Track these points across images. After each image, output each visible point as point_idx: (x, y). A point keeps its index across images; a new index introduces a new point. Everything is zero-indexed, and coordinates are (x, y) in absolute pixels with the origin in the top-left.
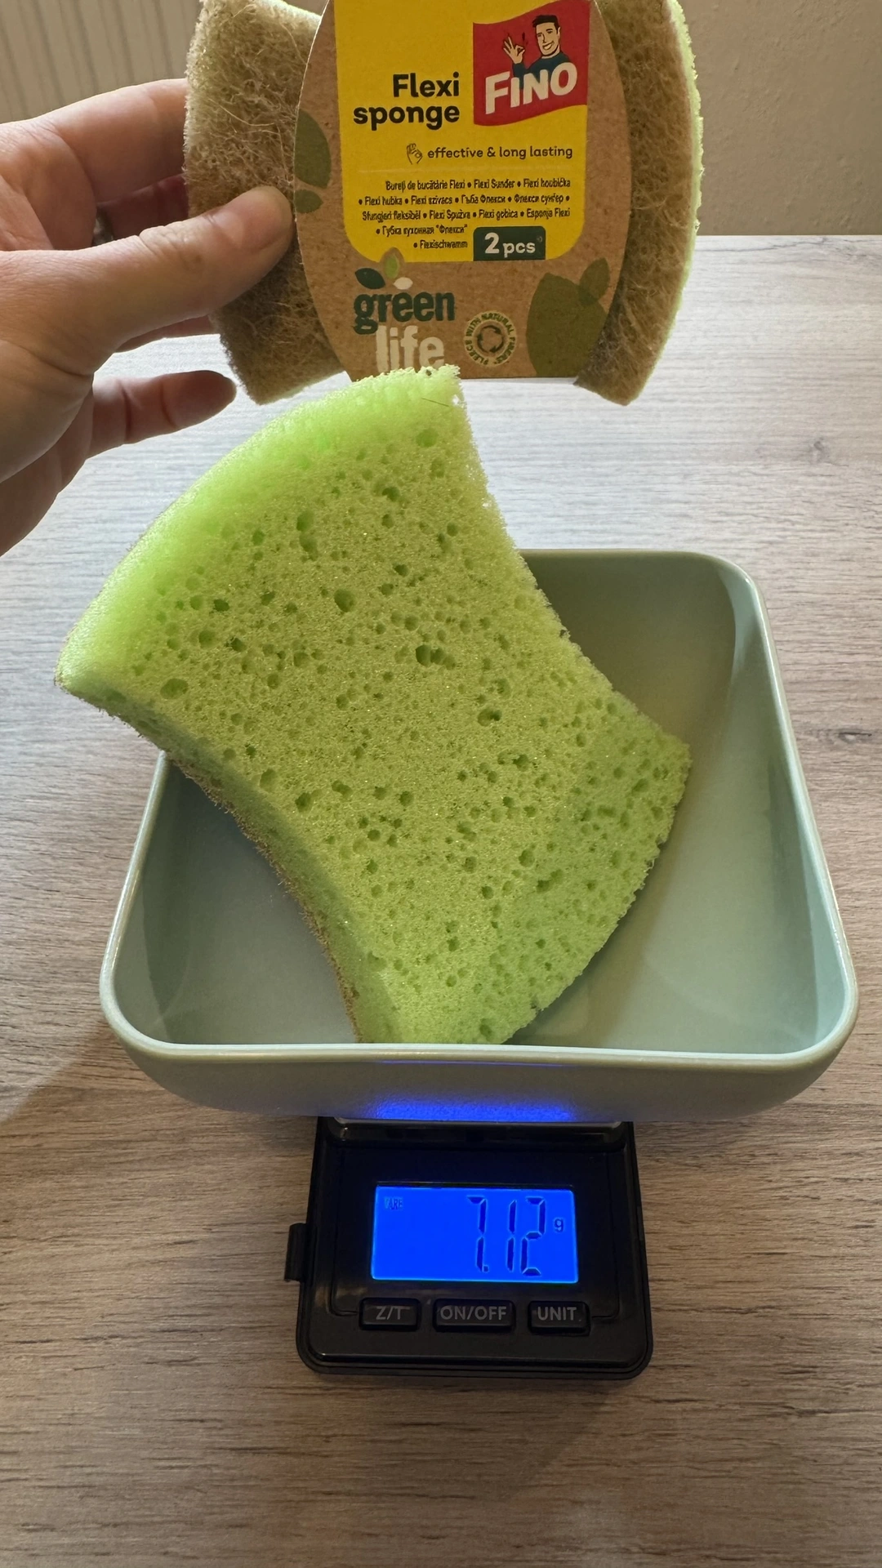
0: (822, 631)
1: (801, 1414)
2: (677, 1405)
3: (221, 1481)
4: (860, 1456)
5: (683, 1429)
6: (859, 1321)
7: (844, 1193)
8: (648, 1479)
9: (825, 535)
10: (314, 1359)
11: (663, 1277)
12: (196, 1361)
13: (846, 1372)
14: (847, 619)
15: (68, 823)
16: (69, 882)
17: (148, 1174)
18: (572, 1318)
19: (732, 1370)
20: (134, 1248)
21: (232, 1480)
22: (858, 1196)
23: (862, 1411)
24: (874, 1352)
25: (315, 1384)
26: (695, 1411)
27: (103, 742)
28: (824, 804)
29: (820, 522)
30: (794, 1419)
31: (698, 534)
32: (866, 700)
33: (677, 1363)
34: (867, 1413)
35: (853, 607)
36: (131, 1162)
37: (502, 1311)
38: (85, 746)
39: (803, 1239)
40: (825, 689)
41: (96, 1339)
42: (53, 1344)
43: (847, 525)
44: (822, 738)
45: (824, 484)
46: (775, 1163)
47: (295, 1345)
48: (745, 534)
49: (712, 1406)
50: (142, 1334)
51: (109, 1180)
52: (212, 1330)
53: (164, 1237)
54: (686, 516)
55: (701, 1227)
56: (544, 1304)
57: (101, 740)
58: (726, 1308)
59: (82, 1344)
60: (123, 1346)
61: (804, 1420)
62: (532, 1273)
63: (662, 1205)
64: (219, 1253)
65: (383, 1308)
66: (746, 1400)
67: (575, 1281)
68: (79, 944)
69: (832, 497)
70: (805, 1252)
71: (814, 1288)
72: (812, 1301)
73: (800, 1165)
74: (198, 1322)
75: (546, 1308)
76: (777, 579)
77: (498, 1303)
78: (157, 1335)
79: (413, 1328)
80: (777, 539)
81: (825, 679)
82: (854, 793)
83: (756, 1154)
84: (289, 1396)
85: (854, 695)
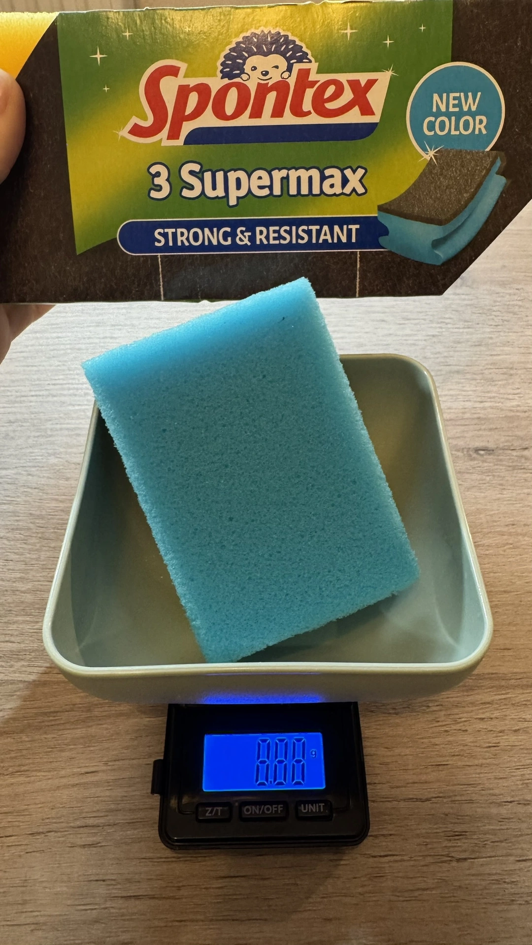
0: (465, 389)
1: (458, 860)
2: (386, 858)
3: (115, 916)
4: (494, 884)
5: (390, 872)
6: (491, 803)
7: (481, 727)
8: (368, 904)
9: (465, 330)
10: (170, 842)
11: (377, 781)
12: (99, 845)
13: (485, 834)
14: (478, 381)
15: (18, 518)
16: (18, 555)
17: (68, 731)
18: (322, 810)
19: (418, 836)
20: (61, 777)
21: (122, 916)
22: (490, 728)
23: (493, 857)
24: (500, 822)
25: (170, 855)
26: (396, 861)
27: (37, 468)
28: (467, 493)
29: (461, 323)
30: (454, 864)
31: (391, 332)
32: (491, 430)
33: (385, 832)
34: (497, 858)
35: (482, 374)
36: (58, 725)
37: (281, 807)
38: (27, 471)
39: (457, 755)
40: (466, 423)
41: (39, 833)
42: (13, 838)
43: (478, 324)
44: (465, 453)
45: (464, 300)
46: (441, 710)
47: (158, 832)
48: (418, 331)
49: (405, 858)
50: (67, 829)
51: (46, 736)
52: (109, 825)
53: (79, 770)
54: (383, 321)
55: (397, 751)
56: (305, 803)
57: (35, 467)
58: (413, 799)
59: (30, 837)
60: (55, 837)
61: (461, 864)
62: (298, 783)
63: (375, 738)
64: (113, 778)
65: (210, 809)
66: (426, 853)
67: (324, 787)
68: (24, 592)
69: (469, 307)
70: (460, 763)
71: (465, 785)
72: (464, 792)
73: (456, 711)
74: (102, 821)
75: (307, 805)
76: (438, 358)
77: (278, 803)
78: (75, 829)
79: (228, 820)
80: (437, 334)
81: (466, 417)
82: (485, 485)
83: (430, 705)
84: (156, 863)
85: (483, 427)
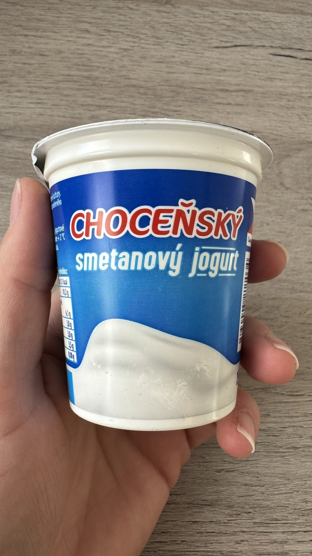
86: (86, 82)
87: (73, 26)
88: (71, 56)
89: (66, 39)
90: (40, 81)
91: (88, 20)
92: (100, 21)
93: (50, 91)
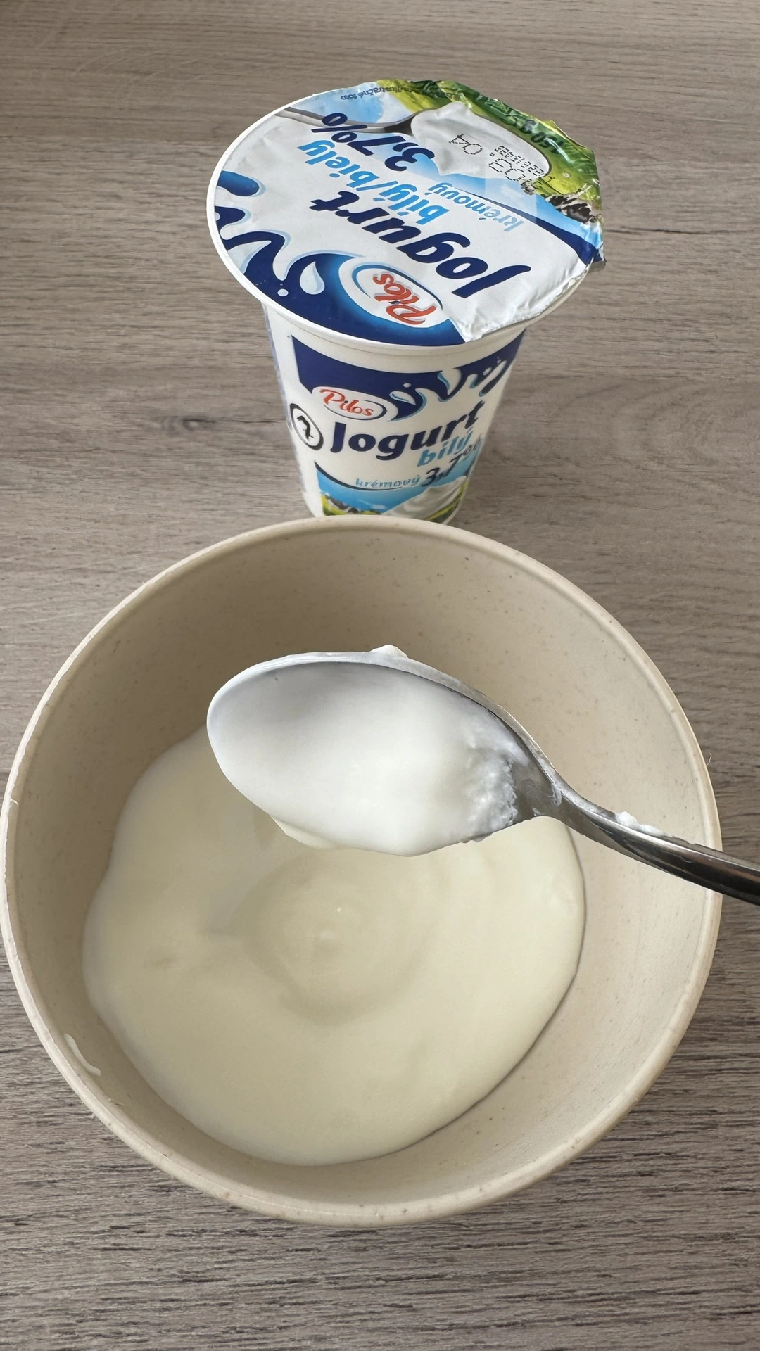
86: (111, 286)
87: (88, 189)
88: (81, 241)
89: (76, 211)
90: (22, 286)
91: (117, 177)
92: (142, 178)
93: (39, 304)
